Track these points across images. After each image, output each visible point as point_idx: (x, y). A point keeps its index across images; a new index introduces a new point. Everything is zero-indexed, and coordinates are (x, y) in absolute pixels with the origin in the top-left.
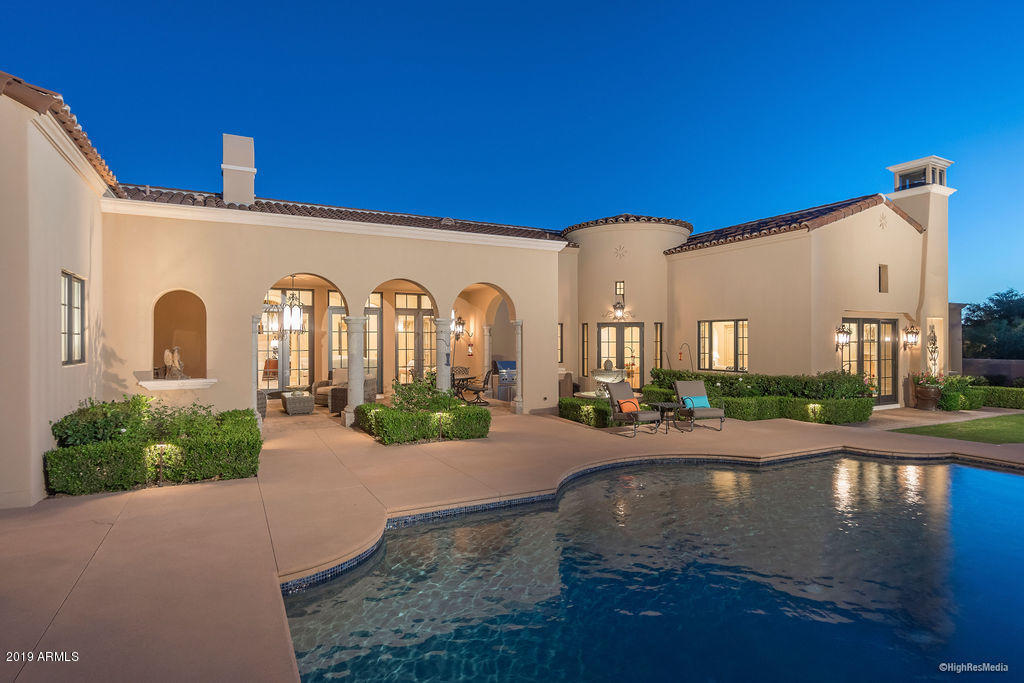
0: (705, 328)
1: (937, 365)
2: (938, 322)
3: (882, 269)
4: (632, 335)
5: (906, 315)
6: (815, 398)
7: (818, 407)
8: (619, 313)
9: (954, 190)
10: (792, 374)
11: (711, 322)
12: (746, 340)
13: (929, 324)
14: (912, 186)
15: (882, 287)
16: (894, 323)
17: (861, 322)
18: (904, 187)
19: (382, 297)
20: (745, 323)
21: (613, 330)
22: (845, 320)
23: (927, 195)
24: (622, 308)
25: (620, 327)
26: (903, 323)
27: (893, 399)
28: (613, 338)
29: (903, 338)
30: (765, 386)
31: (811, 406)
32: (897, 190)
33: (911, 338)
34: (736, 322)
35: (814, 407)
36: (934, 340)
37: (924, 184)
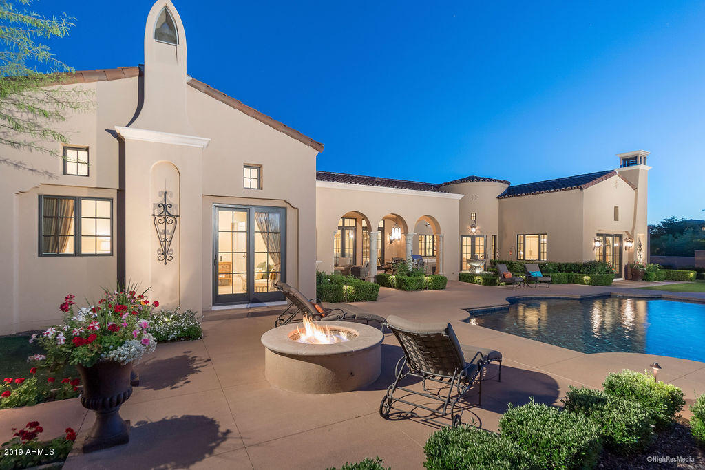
0: (521, 238)
1: (642, 258)
2: (643, 237)
3: (616, 208)
4: (480, 242)
5: (627, 232)
6: (587, 274)
7: (589, 277)
8: (473, 230)
9: (651, 168)
10: (572, 261)
11: (525, 235)
12: (545, 245)
13: (638, 237)
14: (629, 165)
15: (616, 218)
16: (620, 236)
17: (605, 236)
18: (624, 166)
19: (356, 221)
20: (545, 236)
21: (469, 239)
22: (598, 235)
23: (638, 170)
24: (475, 227)
25: (473, 237)
26: (625, 236)
27: (619, 276)
28: (469, 243)
29: (625, 244)
30: (559, 268)
31: (585, 277)
32: (621, 166)
33: (629, 244)
34: (540, 235)
35: (587, 278)
36: (640, 245)
37: (636, 164)
